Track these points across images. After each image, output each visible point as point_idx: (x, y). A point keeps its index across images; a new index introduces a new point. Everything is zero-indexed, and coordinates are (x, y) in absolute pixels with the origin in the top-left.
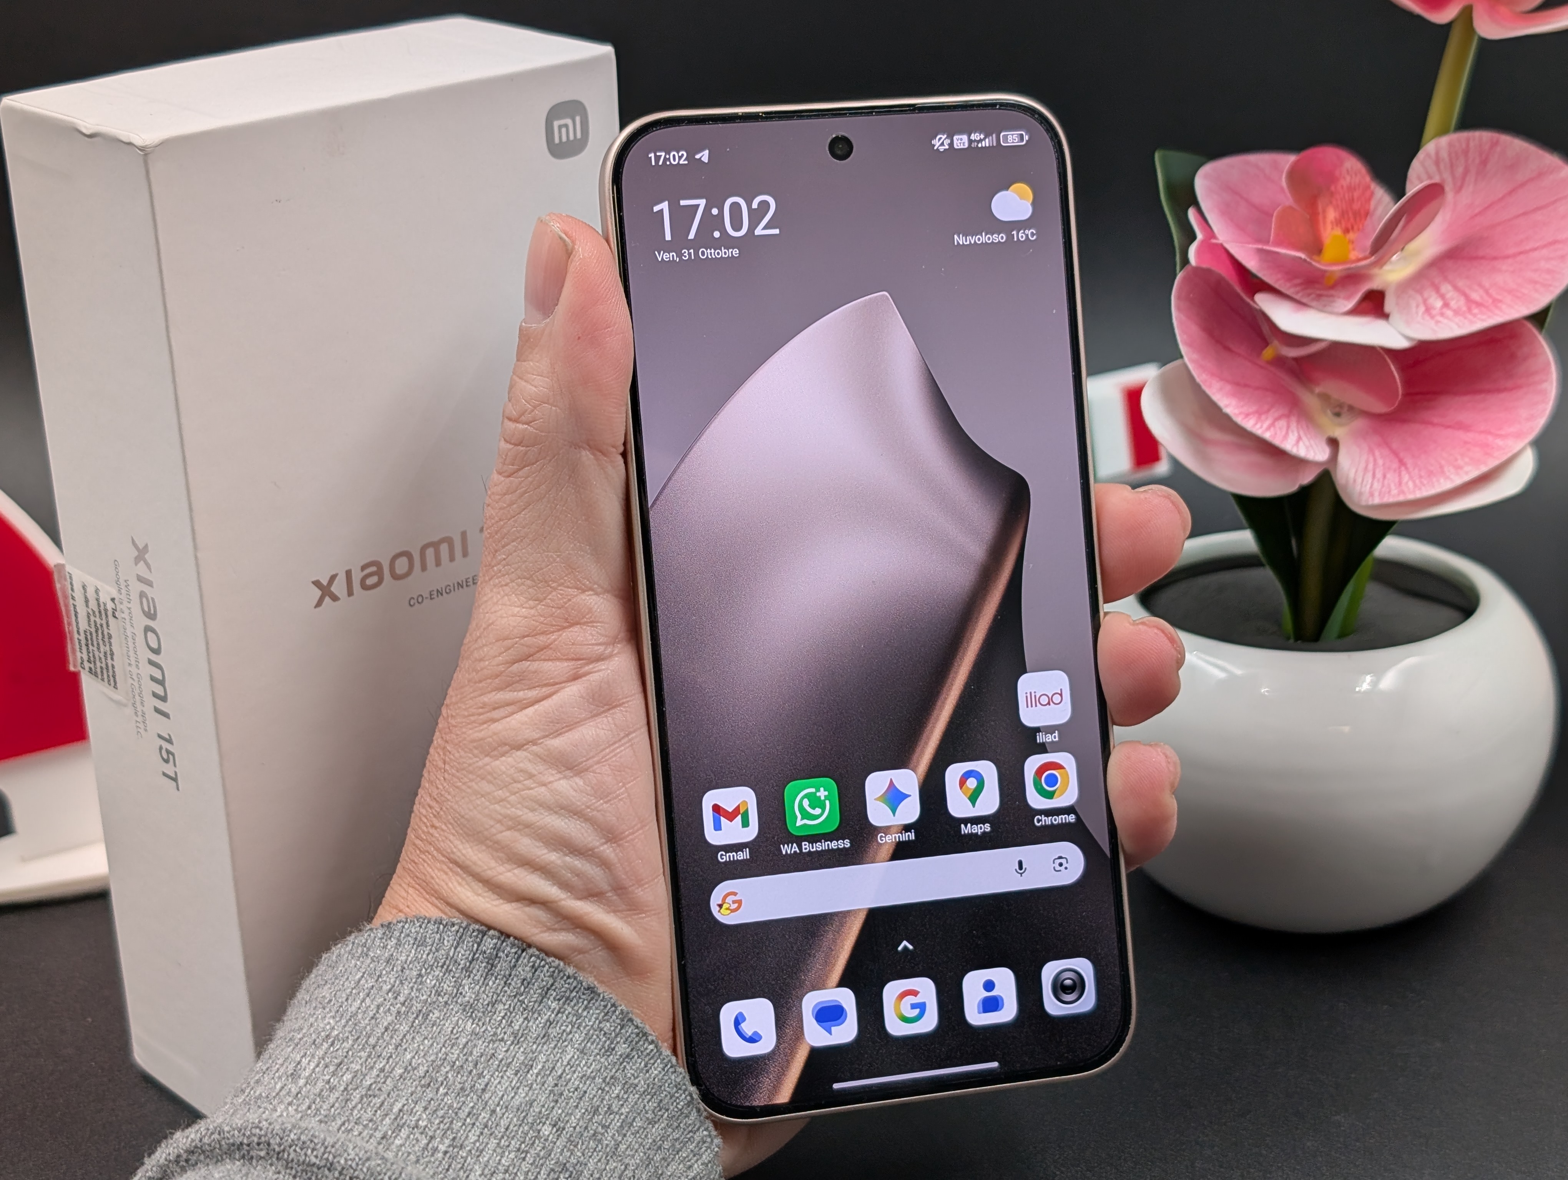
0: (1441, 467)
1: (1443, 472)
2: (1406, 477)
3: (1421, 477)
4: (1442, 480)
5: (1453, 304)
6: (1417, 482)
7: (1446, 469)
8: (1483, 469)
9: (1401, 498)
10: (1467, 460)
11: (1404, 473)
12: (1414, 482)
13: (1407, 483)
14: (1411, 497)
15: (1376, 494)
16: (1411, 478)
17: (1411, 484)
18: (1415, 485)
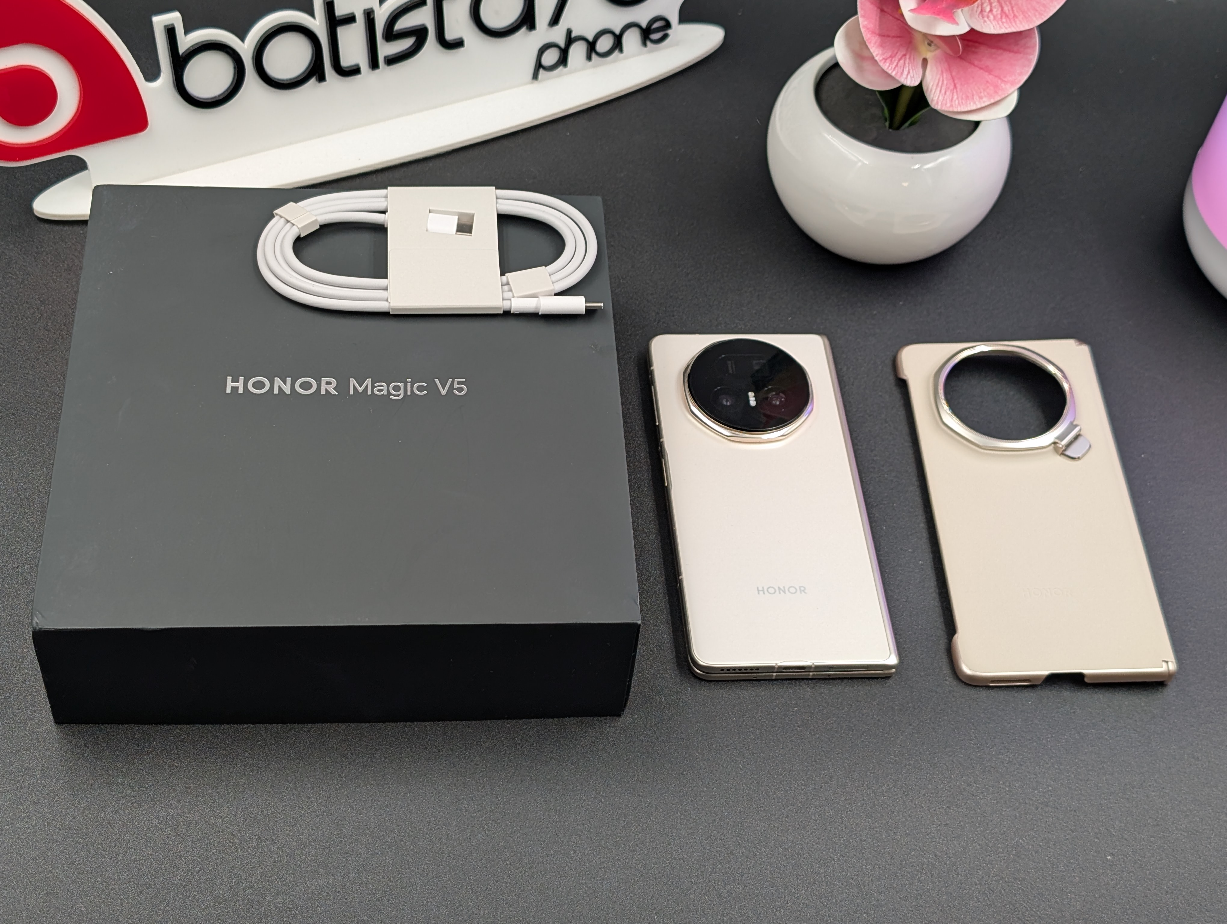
0: (973, 96)
1: (973, 99)
2: (955, 97)
3: (962, 99)
4: (972, 104)
5: (995, 10)
6: (960, 101)
7: (975, 97)
8: (992, 101)
9: (951, 110)
10: (986, 94)
11: (955, 94)
12: (959, 101)
13: (955, 101)
14: (955, 110)
15: (940, 104)
16: (958, 98)
17: (957, 102)
18: (959, 103)
